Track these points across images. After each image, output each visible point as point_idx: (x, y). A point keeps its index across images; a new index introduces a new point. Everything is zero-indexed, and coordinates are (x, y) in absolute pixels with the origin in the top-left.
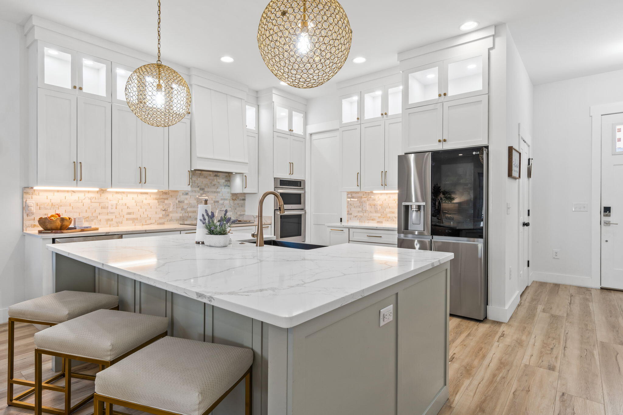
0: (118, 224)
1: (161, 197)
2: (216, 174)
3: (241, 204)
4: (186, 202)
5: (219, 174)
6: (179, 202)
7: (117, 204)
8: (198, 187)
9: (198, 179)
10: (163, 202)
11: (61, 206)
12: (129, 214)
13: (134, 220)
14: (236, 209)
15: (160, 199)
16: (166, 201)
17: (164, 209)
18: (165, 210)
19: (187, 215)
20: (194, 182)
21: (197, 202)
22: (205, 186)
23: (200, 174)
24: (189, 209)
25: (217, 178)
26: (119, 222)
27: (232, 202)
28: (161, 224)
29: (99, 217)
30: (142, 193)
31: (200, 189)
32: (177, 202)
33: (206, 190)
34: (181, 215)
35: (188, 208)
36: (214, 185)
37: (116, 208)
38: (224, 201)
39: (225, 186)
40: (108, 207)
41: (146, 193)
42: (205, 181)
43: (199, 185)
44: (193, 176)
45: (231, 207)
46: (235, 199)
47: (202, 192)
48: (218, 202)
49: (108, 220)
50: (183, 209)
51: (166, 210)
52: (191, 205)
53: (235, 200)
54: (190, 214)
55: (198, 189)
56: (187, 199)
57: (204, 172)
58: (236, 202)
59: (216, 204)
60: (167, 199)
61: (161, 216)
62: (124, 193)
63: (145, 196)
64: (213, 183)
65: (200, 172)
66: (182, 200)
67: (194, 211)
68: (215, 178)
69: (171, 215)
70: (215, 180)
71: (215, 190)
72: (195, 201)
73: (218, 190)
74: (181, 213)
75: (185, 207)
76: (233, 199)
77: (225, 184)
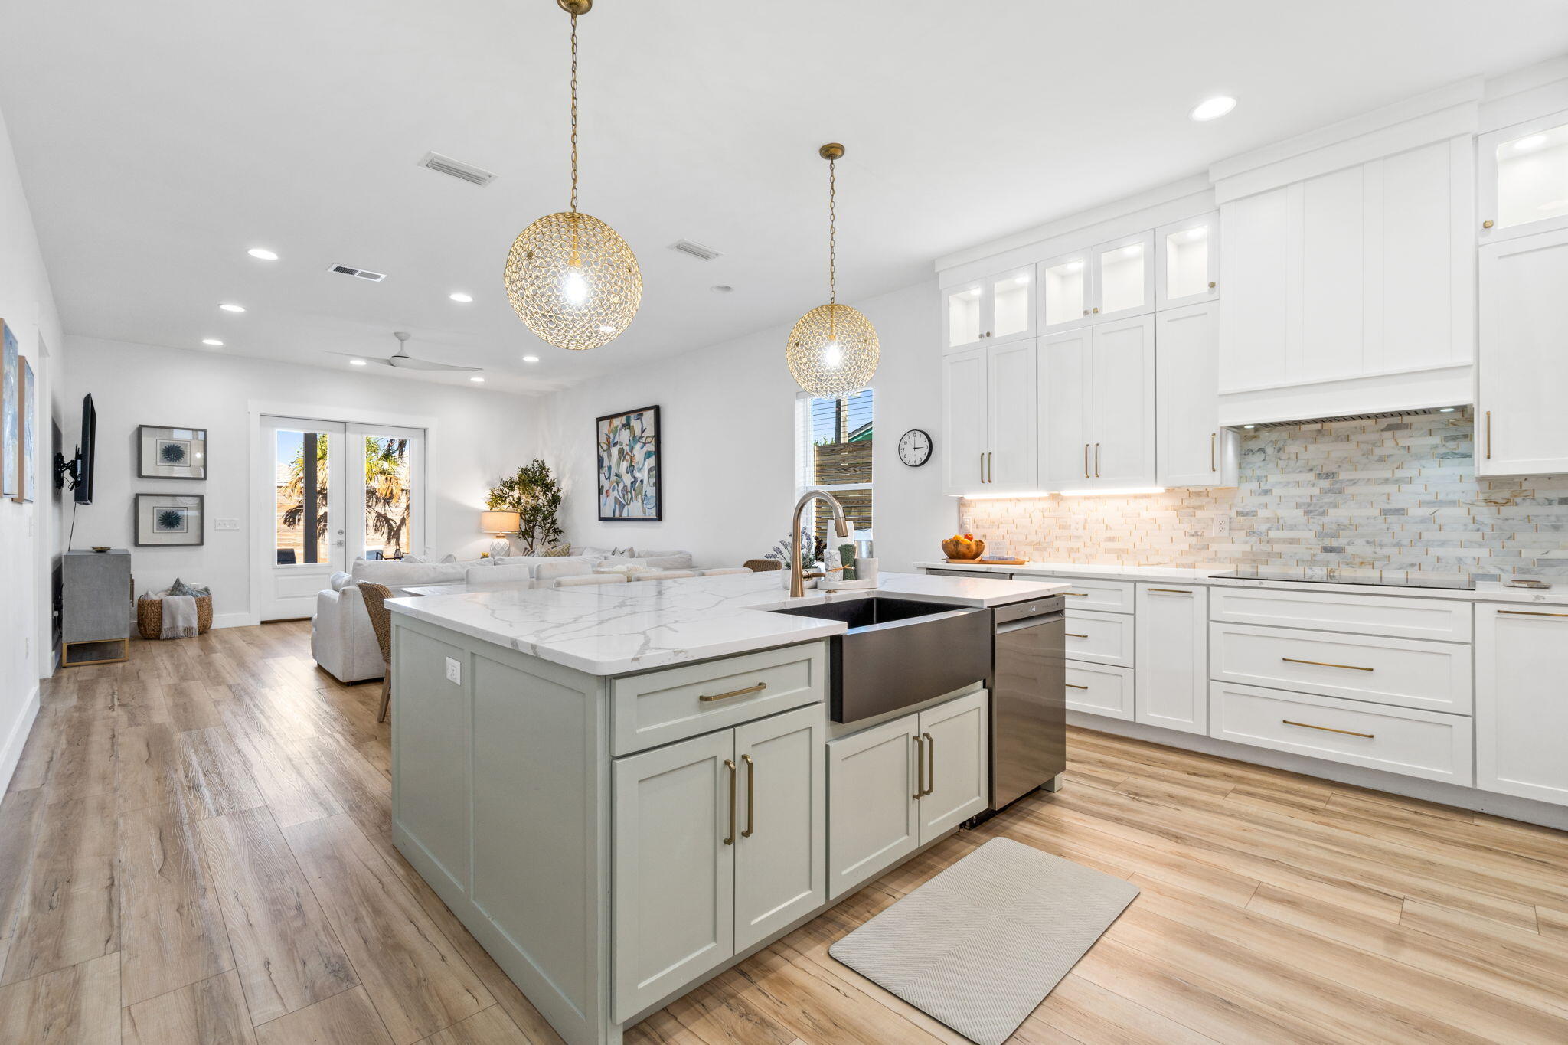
0: (1089, 558)
1: (1186, 503)
2: (1396, 420)
3: (1553, 519)
4: (1262, 513)
5: (1406, 419)
6: (1239, 513)
7: (1086, 520)
8: (1311, 470)
9: (1311, 447)
10: (1192, 516)
11: (1002, 523)
12: (1111, 539)
13: (1120, 553)
14: (1512, 537)
15: (1184, 508)
16: (1199, 514)
17: (1193, 532)
18: (1196, 534)
19: (1267, 548)
20: (1294, 457)
21: (1308, 512)
22: (1339, 466)
23: (1319, 431)
24: (1272, 534)
25: (1398, 433)
26: (1090, 555)
27: (1485, 514)
28: (1184, 566)
29: (1057, 544)
30: (1137, 497)
31: (1320, 474)
32: (1233, 514)
33: (1343, 476)
34: (1247, 548)
35: (1270, 529)
36: (1382, 459)
37: (1085, 528)
38: (1433, 510)
39: (1444, 457)
40: (1070, 526)
41: (1148, 496)
42: (1339, 450)
43: (1312, 463)
44: (1290, 441)
45: (1478, 530)
46: (1508, 501)
47: (1325, 484)
48: (1400, 512)
49: (1070, 550)
50: (1254, 533)
51: (1199, 533)
52: (1281, 521)
53: (1503, 505)
54: (1277, 548)
55: (1311, 476)
56: (1266, 506)
57: (1334, 425)
58: (1506, 511)
59: (1391, 518)
60: (1202, 507)
61: (1186, 547)
62: (1099, 497)
63: (1144, 503)
64: (1378, 452)
65: (1319, 426)
66: (1249, 508)
67: (1292, 539)
68: (1389, 434)
69: (1214, 547)
70: (1389, 443)
71: (1388, 474)
72: (1300, 512)
73: (1399, 474)
74: (1246, 543)
75: (1263, 527)
76: (1488, 501)
77: (1443, 450)
